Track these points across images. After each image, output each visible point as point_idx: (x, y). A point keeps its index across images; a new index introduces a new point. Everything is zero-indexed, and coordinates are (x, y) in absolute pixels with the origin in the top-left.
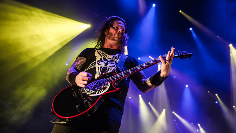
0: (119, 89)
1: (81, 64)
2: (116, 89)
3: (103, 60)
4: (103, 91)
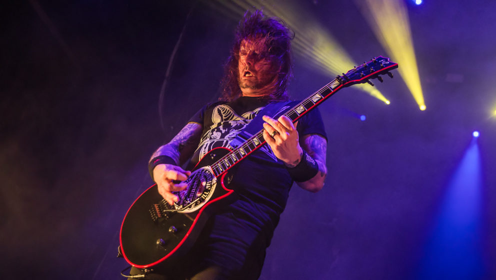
0: (233, 191)
1: (189, 136)
2: (229, 192)
3: (221, 127)
4: (205, 198)
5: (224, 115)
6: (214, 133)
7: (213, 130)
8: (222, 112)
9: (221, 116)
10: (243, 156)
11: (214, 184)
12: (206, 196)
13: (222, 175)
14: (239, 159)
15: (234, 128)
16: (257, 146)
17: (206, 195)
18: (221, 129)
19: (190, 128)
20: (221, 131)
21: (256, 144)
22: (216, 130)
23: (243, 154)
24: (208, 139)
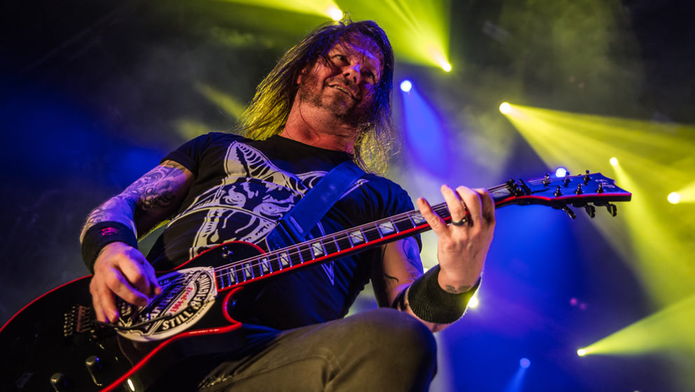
3: (246, 186)
4: (182, 322)
5: (249, 164)
6: (231, 191)
7: (227, 188)
8: (246, 158)
9: (244, 163)
10: (284, 267)
11: (209, 301)
12: (183, 320)
13: (231, 289)
14: (274, 271)
15: (269, 193)
16: (316, 257)
17: (185, 316)
18: (246, 188)
19: (167, 174)
20: (245, 194)
21: (316, 254)
22: (234, 187)
23: (285, 263)
24: (217, 202)
